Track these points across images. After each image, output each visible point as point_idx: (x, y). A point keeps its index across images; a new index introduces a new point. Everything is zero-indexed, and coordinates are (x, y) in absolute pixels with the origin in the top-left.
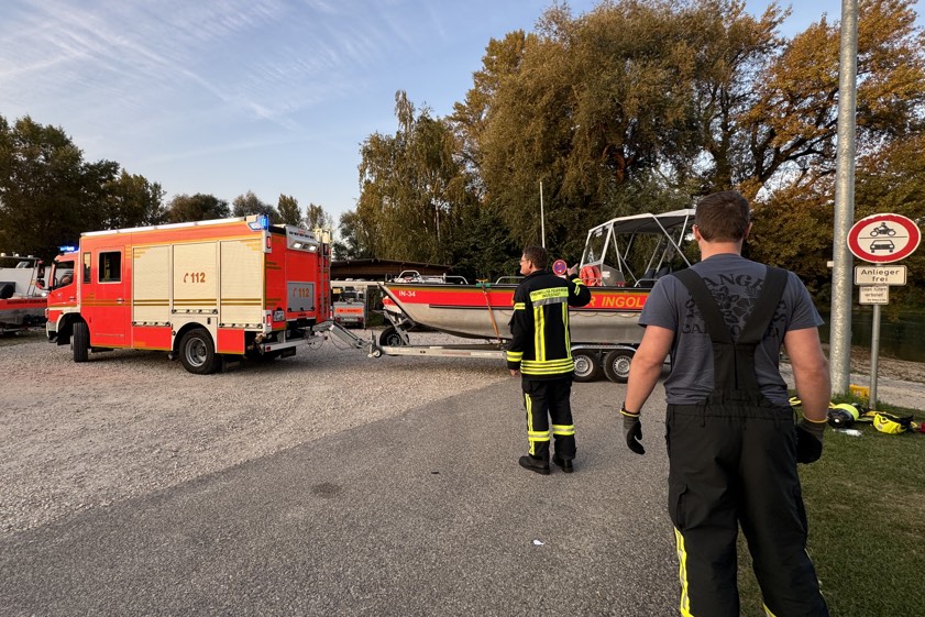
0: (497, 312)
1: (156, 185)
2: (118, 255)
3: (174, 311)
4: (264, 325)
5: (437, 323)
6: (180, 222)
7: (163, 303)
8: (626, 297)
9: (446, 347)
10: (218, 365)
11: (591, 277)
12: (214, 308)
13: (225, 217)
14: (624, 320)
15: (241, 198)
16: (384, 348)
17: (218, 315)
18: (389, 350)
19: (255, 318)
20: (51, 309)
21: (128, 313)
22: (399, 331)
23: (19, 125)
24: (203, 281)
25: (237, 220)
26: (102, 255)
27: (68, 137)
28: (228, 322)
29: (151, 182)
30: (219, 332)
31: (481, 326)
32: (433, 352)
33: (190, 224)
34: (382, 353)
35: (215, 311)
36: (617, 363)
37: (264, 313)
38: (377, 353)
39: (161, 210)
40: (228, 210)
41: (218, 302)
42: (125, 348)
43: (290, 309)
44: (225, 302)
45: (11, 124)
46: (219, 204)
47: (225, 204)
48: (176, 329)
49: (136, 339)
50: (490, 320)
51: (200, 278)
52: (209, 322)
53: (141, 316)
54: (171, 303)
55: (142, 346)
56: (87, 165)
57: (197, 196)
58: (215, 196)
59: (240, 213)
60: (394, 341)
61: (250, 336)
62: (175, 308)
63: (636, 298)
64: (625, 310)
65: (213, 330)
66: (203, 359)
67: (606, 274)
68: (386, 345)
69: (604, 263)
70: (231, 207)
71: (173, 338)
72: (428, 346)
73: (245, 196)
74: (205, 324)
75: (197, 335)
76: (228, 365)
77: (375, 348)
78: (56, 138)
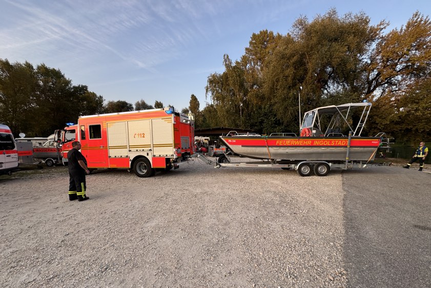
0: (270, 148)
1: (100, 97)
2: (99, 126)
3: (130, 151)
4: (175, 155)
5: (245, 153)
6: (111, 113)
7: (125, 147)
8: (324, 141)
9: (247, 163)
10: (153, 173)
11: (307, 133)
12: (150, 148)
13: (131, 111)
14: (322, 150)
15: (138, 102)
16: (221, 164)
17: (152, 152)
18: (223, 165)
19: (170, 152)
20: (64, 152)
21: (107, 152)
22: (227, 156)
23: (39, 68)
24: (144, 137)
25: (137, 112)
26: (90, 126)
27: (63, 74)
28: (157, 154)
29: (98, 95)
30: (153, 159)
31: (263, 154)
32: (242, 165)
33: (116, 114)
34: (220, 166)
35: (150, 150)
36: (319, 168)
37: (174, 150)
38: (218, 166)
39: (103, 108)
40: (133, 108)
41: (152, 146)
42: (105, 167)
43: (182, 148)
44: (155, 146)
45: (35, 67)
46: (128, 105)
47: (131, 105)
48: (132, 158)
49: (111, 163)
50: (267, 151)
51: (142, 136)
52: (148, 155)
53: (113, 153)
54: (128, 147)
55: (114, 166)
56: (74, 87)
57: (119, 102)
58: (127, 102)
59: (138, 109)
60: (224, 161)
61: (168, 160)
62: (130, 149)
63: (328, 141)
64: (323, 146)
65: (150, 158)
66: (145, 171)
67: (314, 131)
68: (221, 163)
69: (314, 126)
70: (134, 107)
71: (130, 162)
72: (239, 163)
73: (140, 102)
74: (146, 156)
75: (141, 160)
76: (158, 173)
77: (217, 164)
78: (57, 75)
